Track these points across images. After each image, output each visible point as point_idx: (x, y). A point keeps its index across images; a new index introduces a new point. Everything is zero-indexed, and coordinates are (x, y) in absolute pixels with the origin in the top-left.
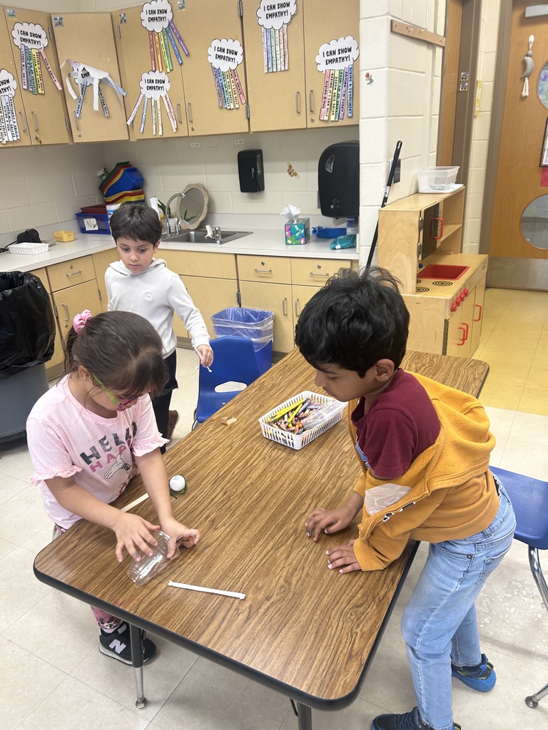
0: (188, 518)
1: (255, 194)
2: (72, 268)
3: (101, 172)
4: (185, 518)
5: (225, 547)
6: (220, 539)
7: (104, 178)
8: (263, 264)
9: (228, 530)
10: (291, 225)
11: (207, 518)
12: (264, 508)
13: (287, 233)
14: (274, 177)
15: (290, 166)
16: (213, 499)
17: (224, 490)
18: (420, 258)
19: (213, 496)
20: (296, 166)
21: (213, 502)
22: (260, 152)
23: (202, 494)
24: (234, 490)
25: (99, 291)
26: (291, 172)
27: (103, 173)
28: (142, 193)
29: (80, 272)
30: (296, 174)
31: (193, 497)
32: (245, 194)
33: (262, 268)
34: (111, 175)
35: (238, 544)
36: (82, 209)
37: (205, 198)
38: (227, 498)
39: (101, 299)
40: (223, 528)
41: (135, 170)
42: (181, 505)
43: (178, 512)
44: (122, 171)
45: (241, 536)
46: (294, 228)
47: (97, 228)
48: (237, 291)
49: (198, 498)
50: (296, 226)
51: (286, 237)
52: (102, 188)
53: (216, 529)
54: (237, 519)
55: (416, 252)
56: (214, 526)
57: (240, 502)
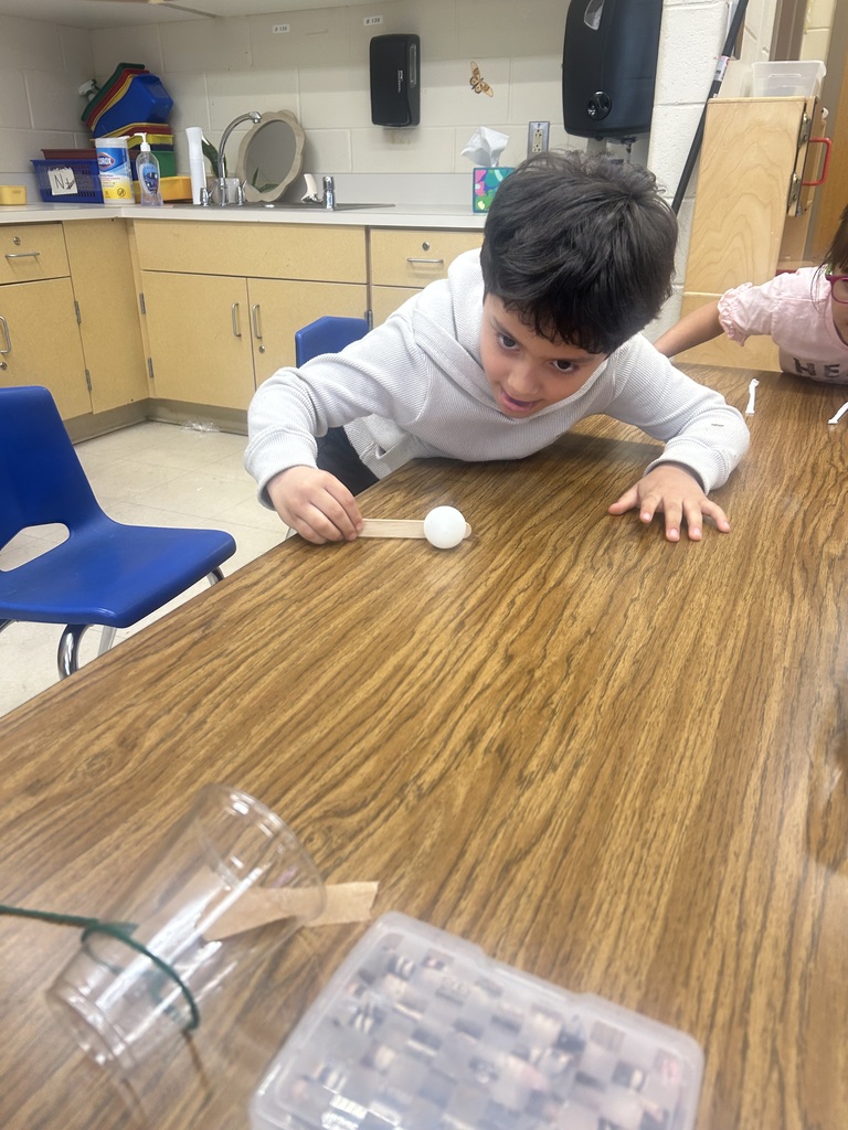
0: (402, 736)
1: (400, 132)
2: (17, 242)
3: (86, 87)
4: (389, 738)
5: (596, 861)
6: (561, 824)
7: (91, 97)
8: (426, 247)
9: (575, 785)
10: (487, 169)
11: (473, 738)
12: (676, 711)
13: (478, 187)
14: (440, 94)
15: (476, 72)
16: (473, 677)
17: (501, 650)
18: (792, 212)
19: (469, 667)
20: (486, 69)
21: (478, 686)
22: (415, 39)
23: (428, 659)
24: (537, 650)
25: (76, 304)
26: (478, 84)
27: (90, 88)
28: (168, 131)
29: (36, 255)
30: (486, 88)
31: (398, 668)
32: (379, 128)
33: (424, 256)
34: (103, 92)
35: (646, 845)
36: (45, 151)
37: (297, 139)
38: (521, 672)
39: (79, 322)
40: (554, 779)
41: (155, 81)
42: (361, 694)
43: (358, 715)
44: (129, 81)
45: (643, 814)
46: (494, 175)
47: (74, 190)
48: (366, 309)
49: (416, 672)
50: (497, 172)
51: (475, 195)
52: (86, 118)
53: (524, 781)
54: (592, 746)
55: (785, 198)
56: (513, 772)
57: (575, 688)
